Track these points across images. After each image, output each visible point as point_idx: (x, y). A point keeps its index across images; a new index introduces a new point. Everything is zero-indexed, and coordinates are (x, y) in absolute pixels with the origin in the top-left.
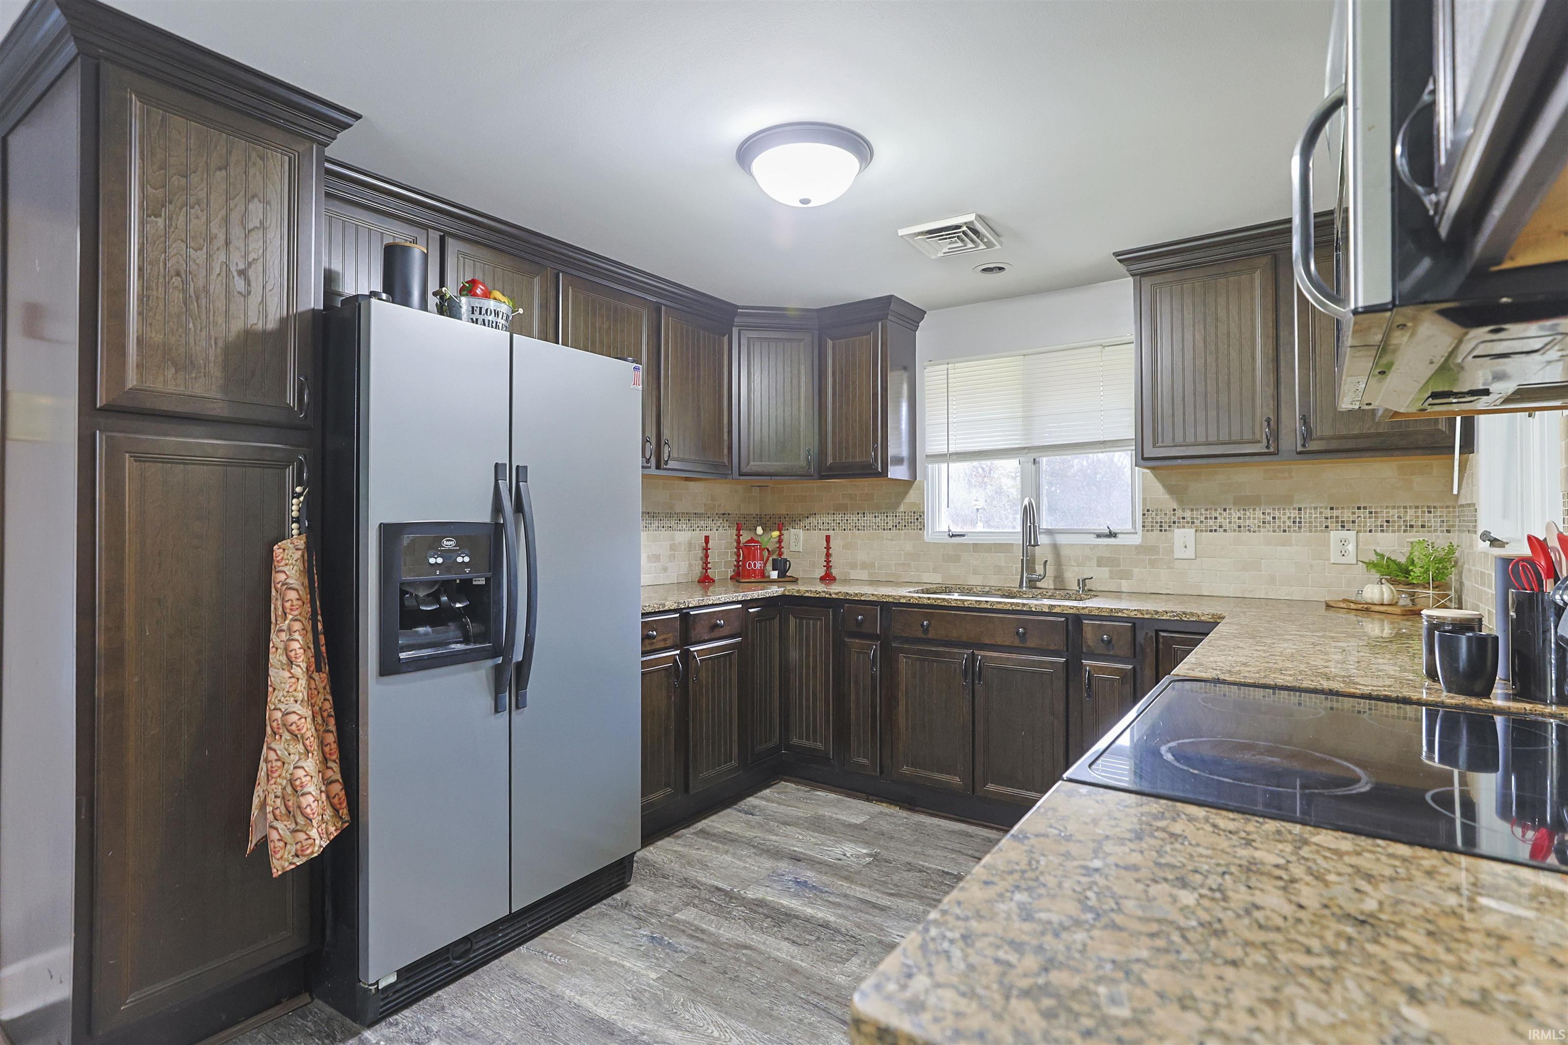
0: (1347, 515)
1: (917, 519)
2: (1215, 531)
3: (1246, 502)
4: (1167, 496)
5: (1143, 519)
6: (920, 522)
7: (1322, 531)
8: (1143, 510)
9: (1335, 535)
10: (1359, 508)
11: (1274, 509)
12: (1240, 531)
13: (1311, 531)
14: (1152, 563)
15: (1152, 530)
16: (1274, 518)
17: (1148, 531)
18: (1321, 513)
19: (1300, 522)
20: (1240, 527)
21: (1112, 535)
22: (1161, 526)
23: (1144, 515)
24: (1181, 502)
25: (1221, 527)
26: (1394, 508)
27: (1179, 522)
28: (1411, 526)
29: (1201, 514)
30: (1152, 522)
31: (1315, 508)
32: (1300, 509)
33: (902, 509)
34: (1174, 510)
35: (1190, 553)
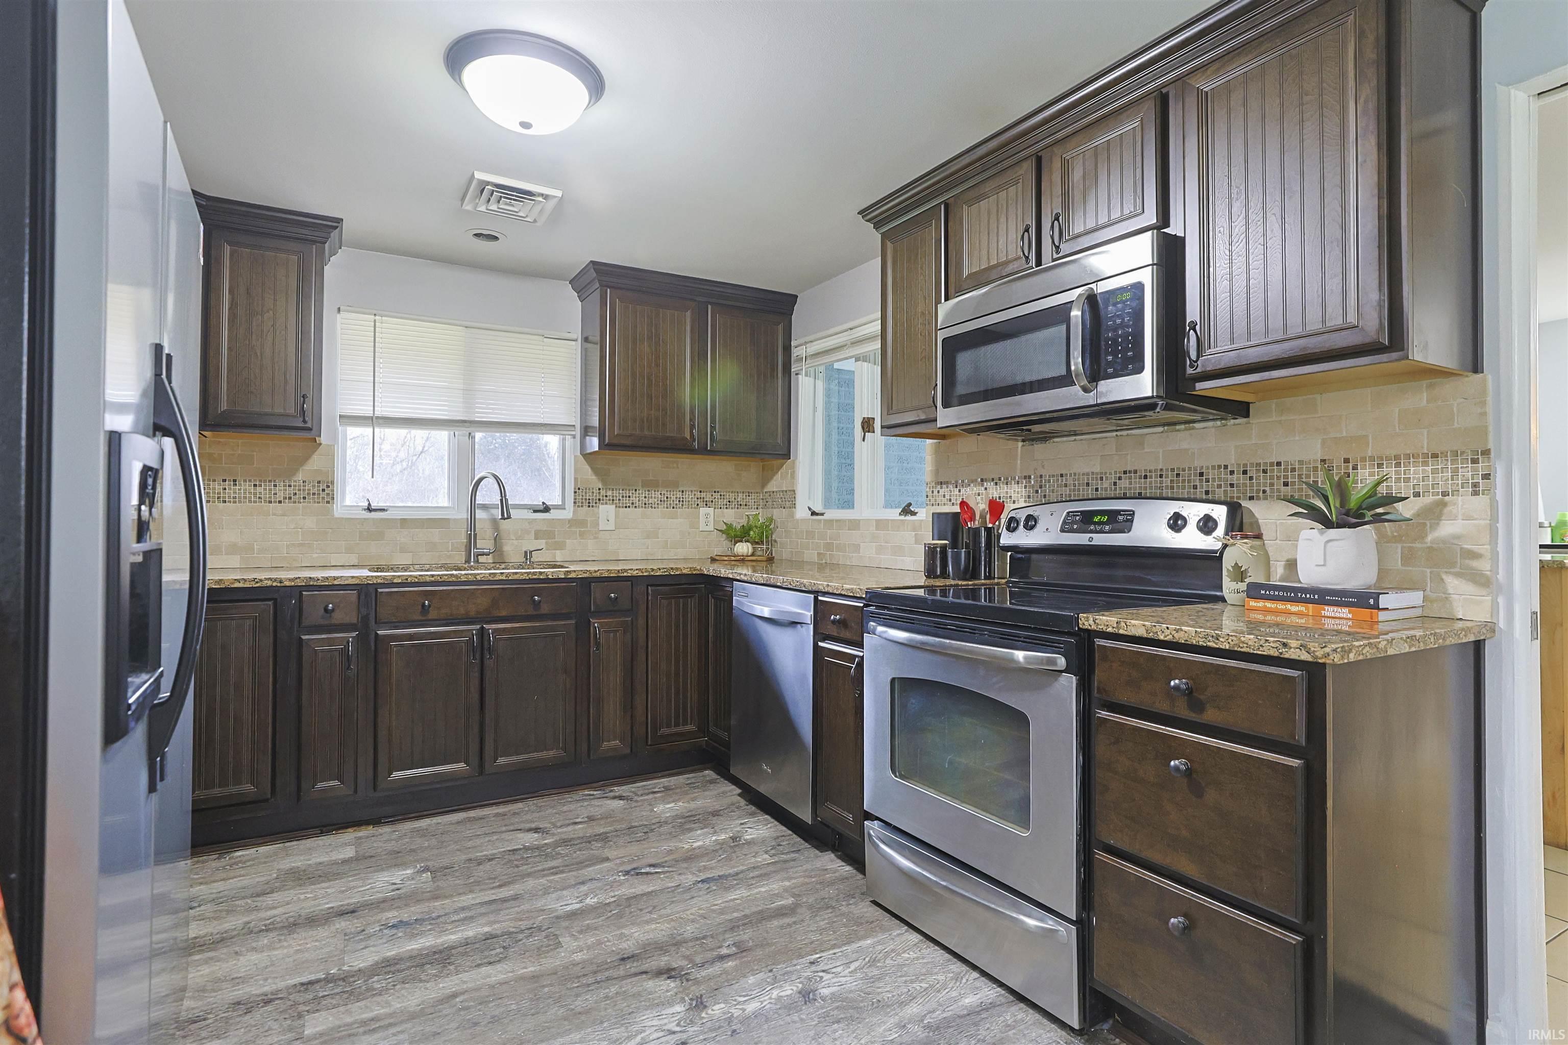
0: (708, 497)
1: (323, 490)
2: (629, 507)
3: (650, 485)
4: (594, 477)
5: (575, 496)
6: (328, 494)
7: (695, 508)
8: (575, 488)
9: (703, 511)
10: (715, 492)
11: (667, 491)
12: (645, 508)
13: (688, 508)
14: (582, 534)
15: (582, 506)
16: (667, 498)
17: (578, 506)
18: (695, 495)
19: (683, 501)
20: (645, 504)
21: (546, 509)
22: (589, 503)
23: (575, 492)
24: (604, 482)
25: (633, 504)
26: (732, 492)
27: (603, 500)
28: (741, 505)
29: (619, 493)
30: (582, 499)
31: (692, 491)
32: (683, 492)
33: (300, 477)
34: (599, 489)
35: (611, 526)
